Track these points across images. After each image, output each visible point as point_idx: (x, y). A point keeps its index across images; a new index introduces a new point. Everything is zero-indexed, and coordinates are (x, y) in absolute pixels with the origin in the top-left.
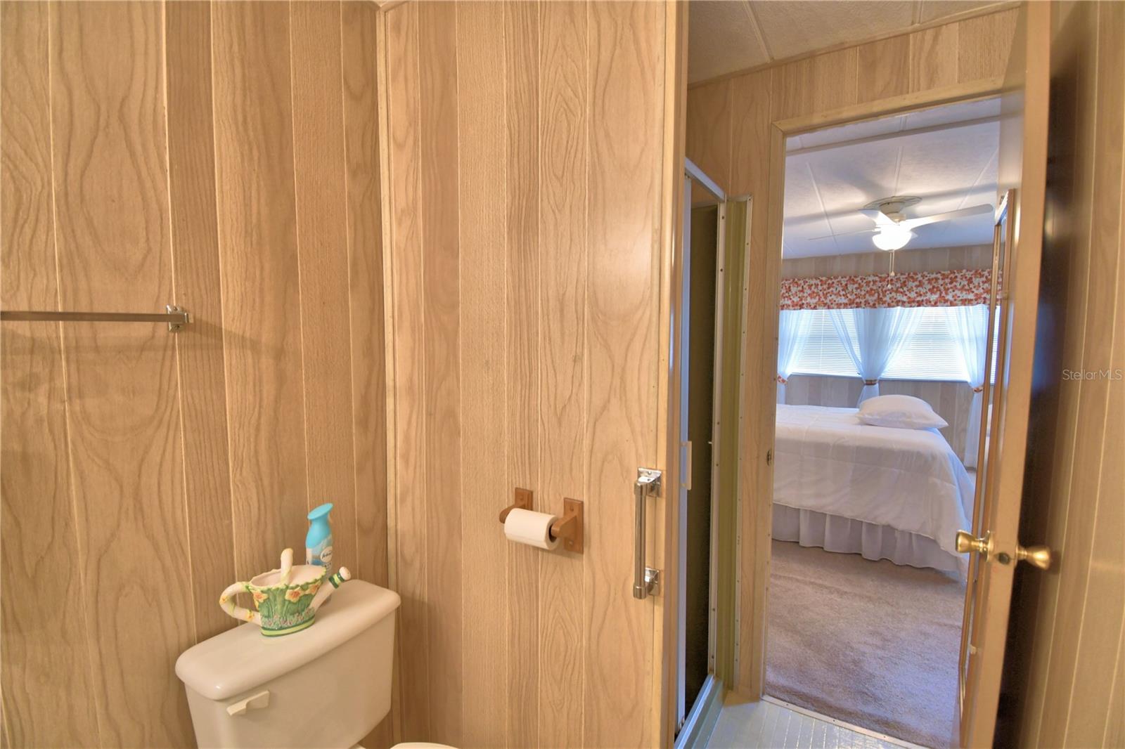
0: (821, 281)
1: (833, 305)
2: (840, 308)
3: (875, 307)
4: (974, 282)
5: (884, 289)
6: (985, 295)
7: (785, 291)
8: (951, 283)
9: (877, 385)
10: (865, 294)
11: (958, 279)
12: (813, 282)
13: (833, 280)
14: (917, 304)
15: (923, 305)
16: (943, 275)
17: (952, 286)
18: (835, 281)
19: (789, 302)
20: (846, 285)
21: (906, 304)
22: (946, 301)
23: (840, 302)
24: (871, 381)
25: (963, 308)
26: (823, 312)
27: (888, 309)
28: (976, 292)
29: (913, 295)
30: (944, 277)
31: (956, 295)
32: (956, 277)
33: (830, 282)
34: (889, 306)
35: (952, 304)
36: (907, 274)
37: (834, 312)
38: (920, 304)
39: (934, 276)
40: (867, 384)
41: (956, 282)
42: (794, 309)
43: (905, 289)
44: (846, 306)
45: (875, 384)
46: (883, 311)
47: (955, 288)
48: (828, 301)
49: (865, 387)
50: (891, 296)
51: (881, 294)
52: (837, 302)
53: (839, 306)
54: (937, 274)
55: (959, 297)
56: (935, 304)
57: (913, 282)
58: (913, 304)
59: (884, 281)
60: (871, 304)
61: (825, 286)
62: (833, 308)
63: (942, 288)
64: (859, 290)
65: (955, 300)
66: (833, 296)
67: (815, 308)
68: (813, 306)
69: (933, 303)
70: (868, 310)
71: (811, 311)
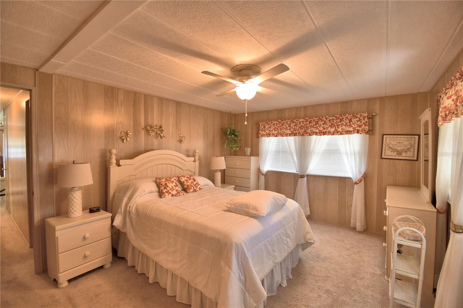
0: (279, 122)
1: (284, 135)
2: (287, 136)
3: (304, 136)
4: (353, 121)
5: (307, 126)
6: (358, 128)
7: (263, 128)
8: (340, 122)
9: (306, 177)
10: (298, 129)
11: (344, 120)
12: (275, 122)
13: (284, 121)
14: (323, 134)
15: (326, 134)
16: (336, 117)
17: (341, 123)
18: (285, 122)
19: (265, 133)
20: (290, 124)
21: (318, 134)
22: (338, 132)
23: (287, 133)
24: (302, 175)
25: (346, 136)
26: (280, 138)
27: (310, 136)
28: (354, 126)
29: (321, 129)
30: (337, 118)
31: (343, 128)
32: (343, 118)
33: (283, 122)
34: (310, 135)
35: (341, 134)
36: (318, 117)
37: (285, 138)
38: (324, 134)
39: (331, 118)
40: (301, 177)
41: (343, 121)
42: (267, 137)
43: (318, 125)
44: (290, 135)
45: (304, 177)
46: (307, 137)
47: (342, 125)
48: (282, 133)
49: (300, 179)
50: (311, 129)
51: (306, 129)
52: (285, 133)
53: (287, 135)
54: (333, 117)
55: (344, 129)
56: (333, 134)
57: (321, 122)
58: (321, 134)
59: (307, 121)
60: (301, 134)
61: (281, 125)
62: (284, 136)
63: (336, 125)
64: (295, 126)
65: (343, 131)
66: (284, 130)
67: (276, 136)
68: (275, 135)
69: (332, 133)
70: (300, 137)
71: (275, 137)
